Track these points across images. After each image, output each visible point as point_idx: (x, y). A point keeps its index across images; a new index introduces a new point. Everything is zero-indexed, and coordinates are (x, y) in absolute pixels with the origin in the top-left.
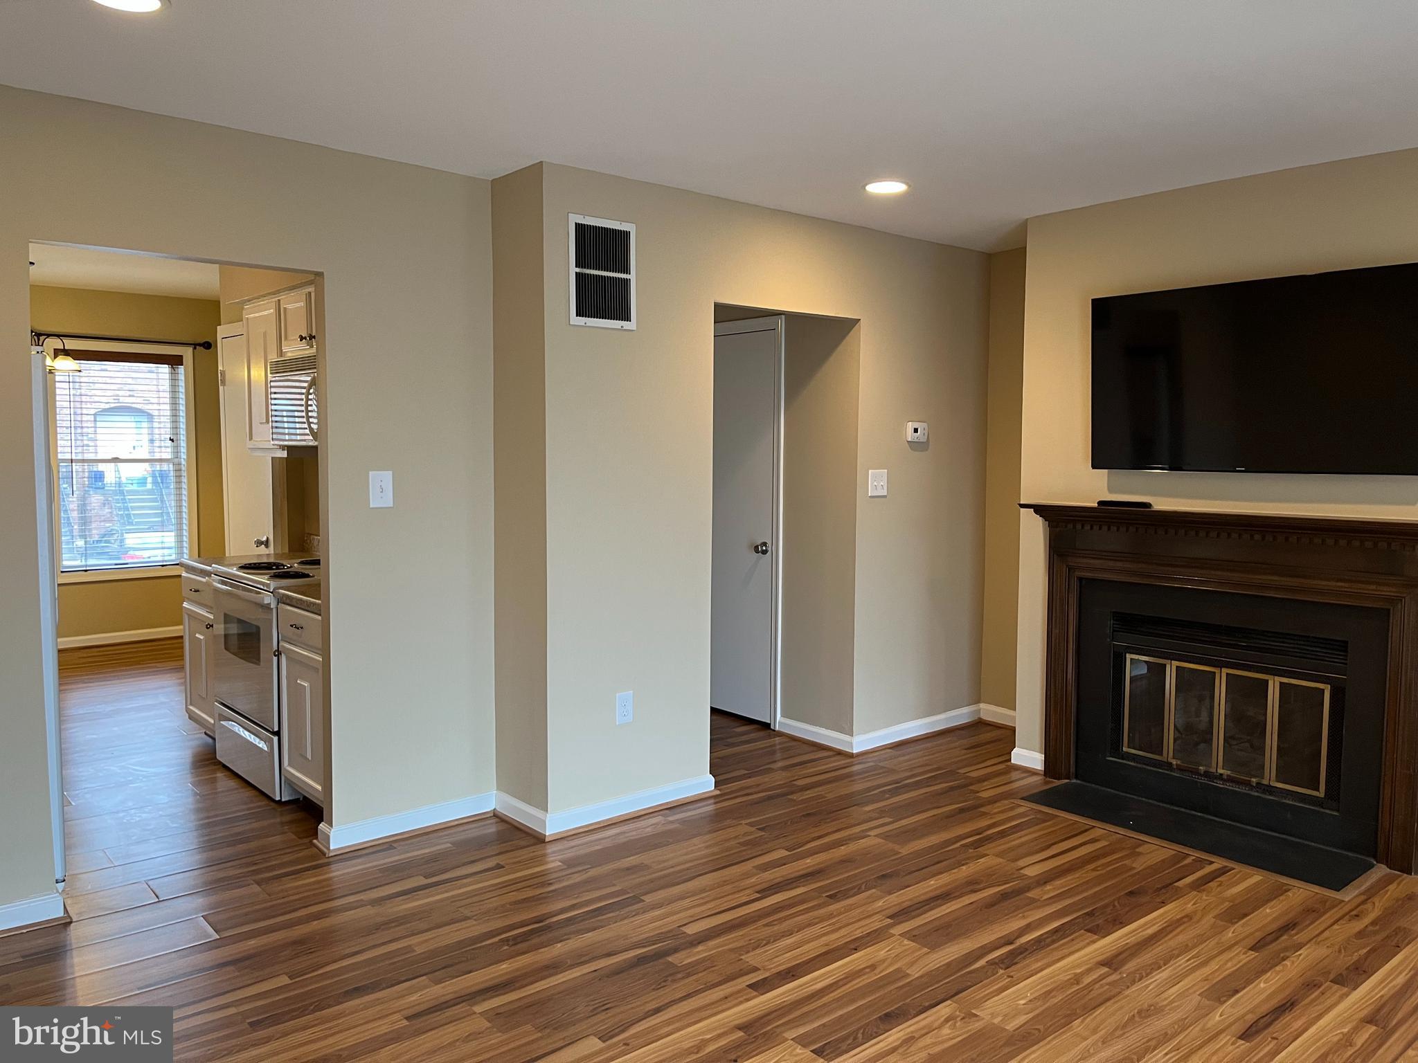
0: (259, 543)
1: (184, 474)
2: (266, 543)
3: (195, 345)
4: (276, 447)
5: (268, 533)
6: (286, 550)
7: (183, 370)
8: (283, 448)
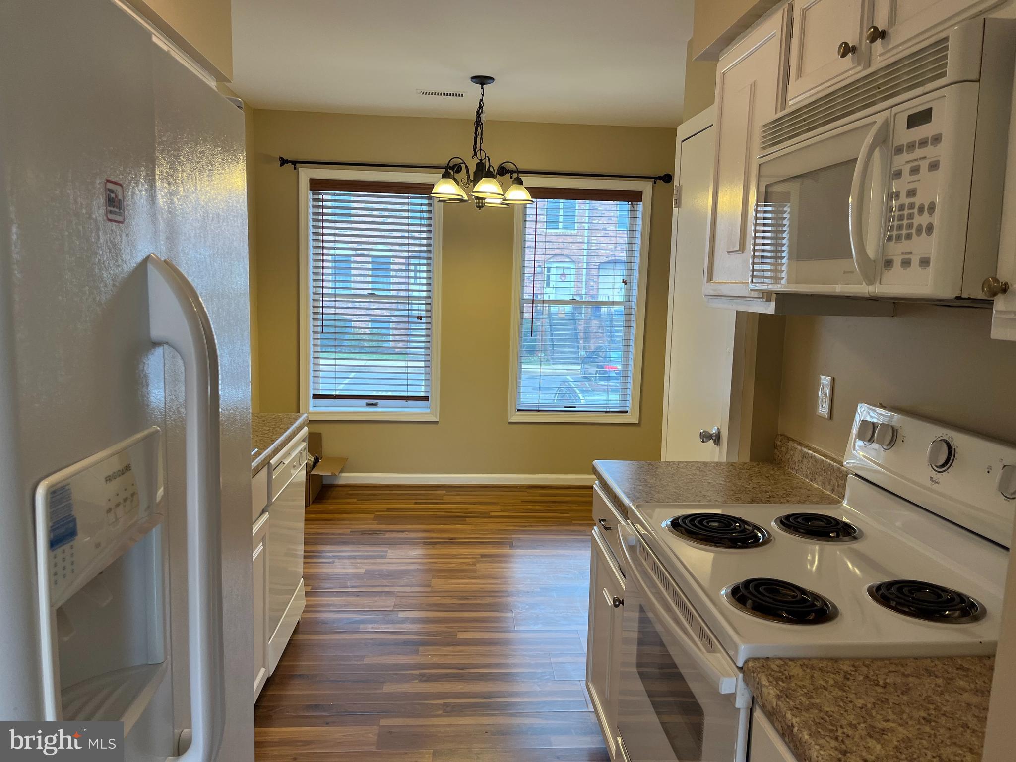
0: (706, 437)
1: (634, 318)
2: (717, 439)
3: (655, 179)
4: (753, 294)
5: (719, 422)
6: (746, 458)
7: (641, 206)
8: (767, 296)
